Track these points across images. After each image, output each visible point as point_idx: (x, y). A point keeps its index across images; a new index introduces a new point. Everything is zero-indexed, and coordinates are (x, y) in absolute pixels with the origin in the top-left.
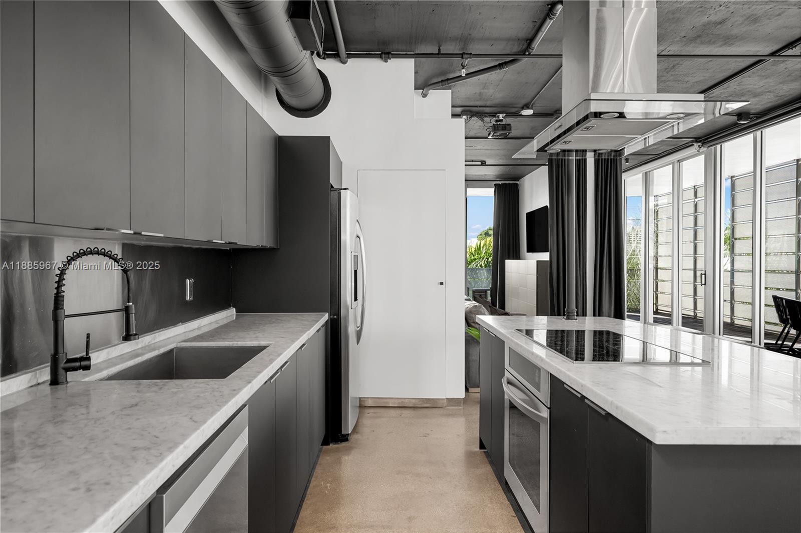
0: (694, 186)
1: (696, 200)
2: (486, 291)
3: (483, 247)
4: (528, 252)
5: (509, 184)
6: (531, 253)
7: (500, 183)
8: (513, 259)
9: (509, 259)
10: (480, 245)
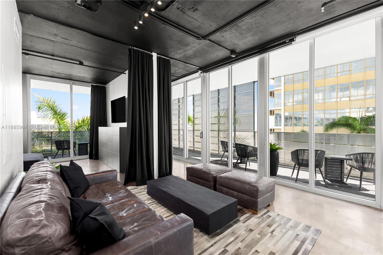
0: (178, 98)
1: (179, 104)
2: (87, 144)
3: (86, 120)
4: (112, 122)
5: (101, 86)
6: (114, 123)
7: (95, 85)
8: (103, 126)
9: (101, 126)
10: (84, 119)
